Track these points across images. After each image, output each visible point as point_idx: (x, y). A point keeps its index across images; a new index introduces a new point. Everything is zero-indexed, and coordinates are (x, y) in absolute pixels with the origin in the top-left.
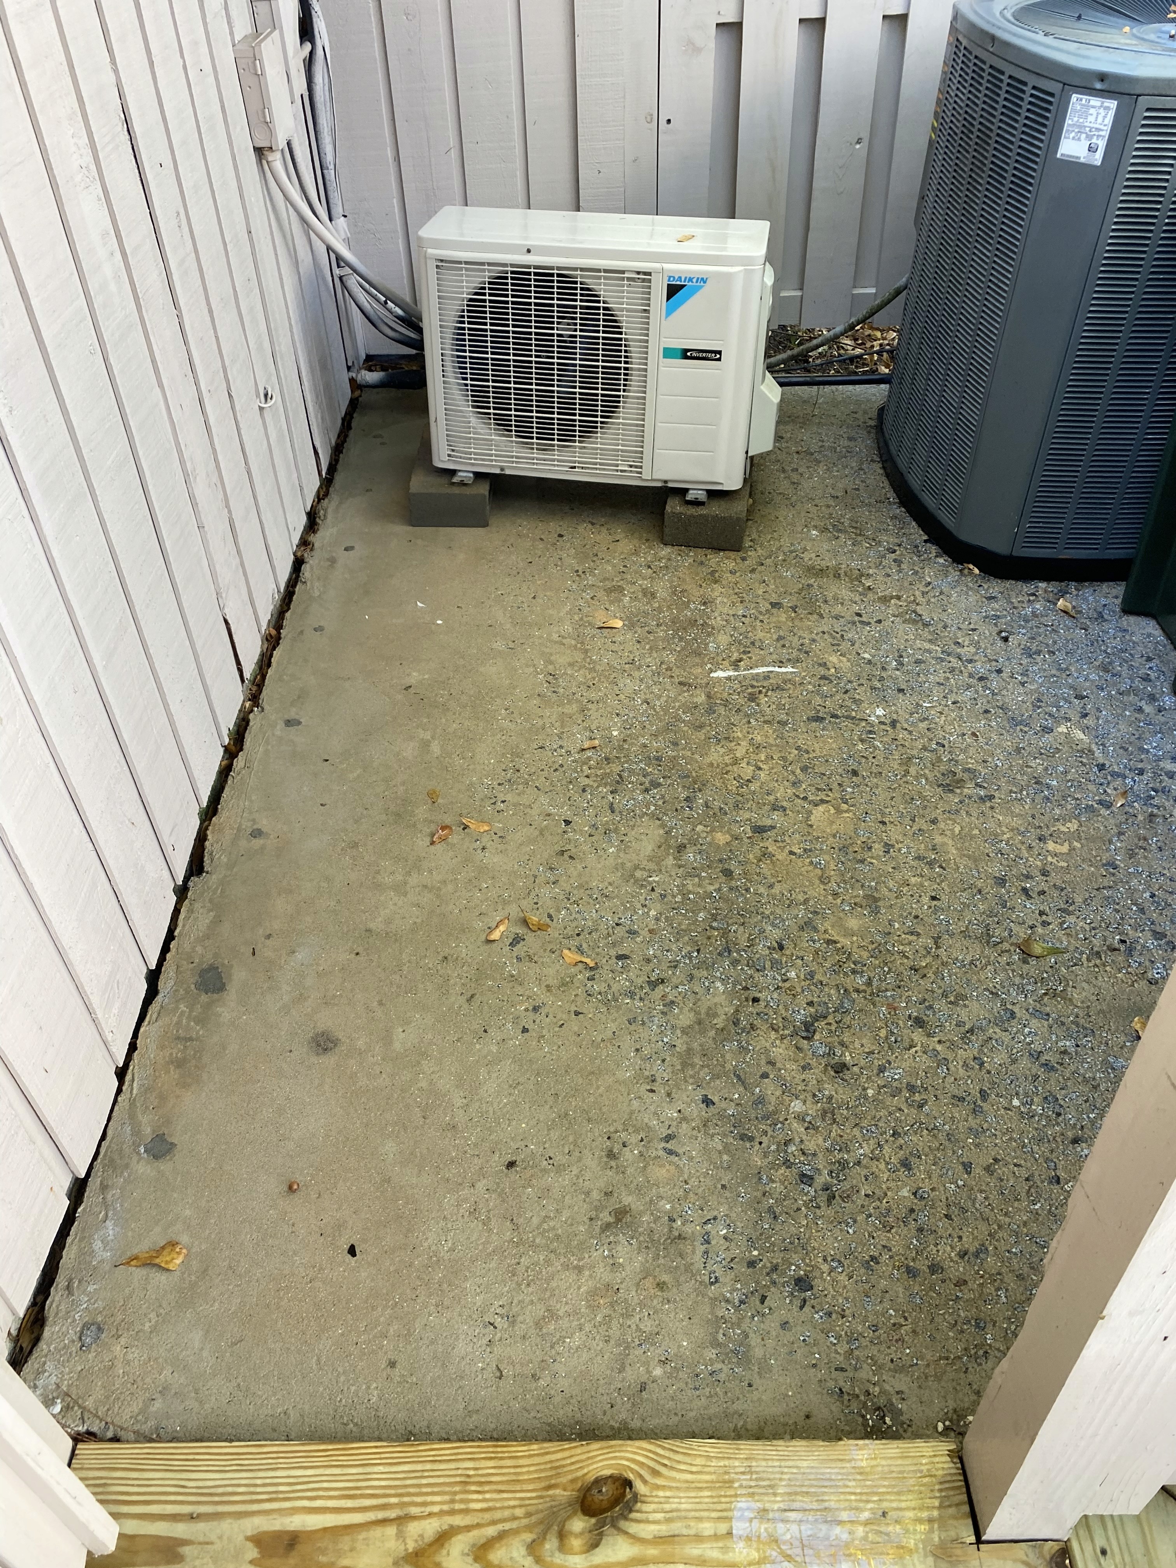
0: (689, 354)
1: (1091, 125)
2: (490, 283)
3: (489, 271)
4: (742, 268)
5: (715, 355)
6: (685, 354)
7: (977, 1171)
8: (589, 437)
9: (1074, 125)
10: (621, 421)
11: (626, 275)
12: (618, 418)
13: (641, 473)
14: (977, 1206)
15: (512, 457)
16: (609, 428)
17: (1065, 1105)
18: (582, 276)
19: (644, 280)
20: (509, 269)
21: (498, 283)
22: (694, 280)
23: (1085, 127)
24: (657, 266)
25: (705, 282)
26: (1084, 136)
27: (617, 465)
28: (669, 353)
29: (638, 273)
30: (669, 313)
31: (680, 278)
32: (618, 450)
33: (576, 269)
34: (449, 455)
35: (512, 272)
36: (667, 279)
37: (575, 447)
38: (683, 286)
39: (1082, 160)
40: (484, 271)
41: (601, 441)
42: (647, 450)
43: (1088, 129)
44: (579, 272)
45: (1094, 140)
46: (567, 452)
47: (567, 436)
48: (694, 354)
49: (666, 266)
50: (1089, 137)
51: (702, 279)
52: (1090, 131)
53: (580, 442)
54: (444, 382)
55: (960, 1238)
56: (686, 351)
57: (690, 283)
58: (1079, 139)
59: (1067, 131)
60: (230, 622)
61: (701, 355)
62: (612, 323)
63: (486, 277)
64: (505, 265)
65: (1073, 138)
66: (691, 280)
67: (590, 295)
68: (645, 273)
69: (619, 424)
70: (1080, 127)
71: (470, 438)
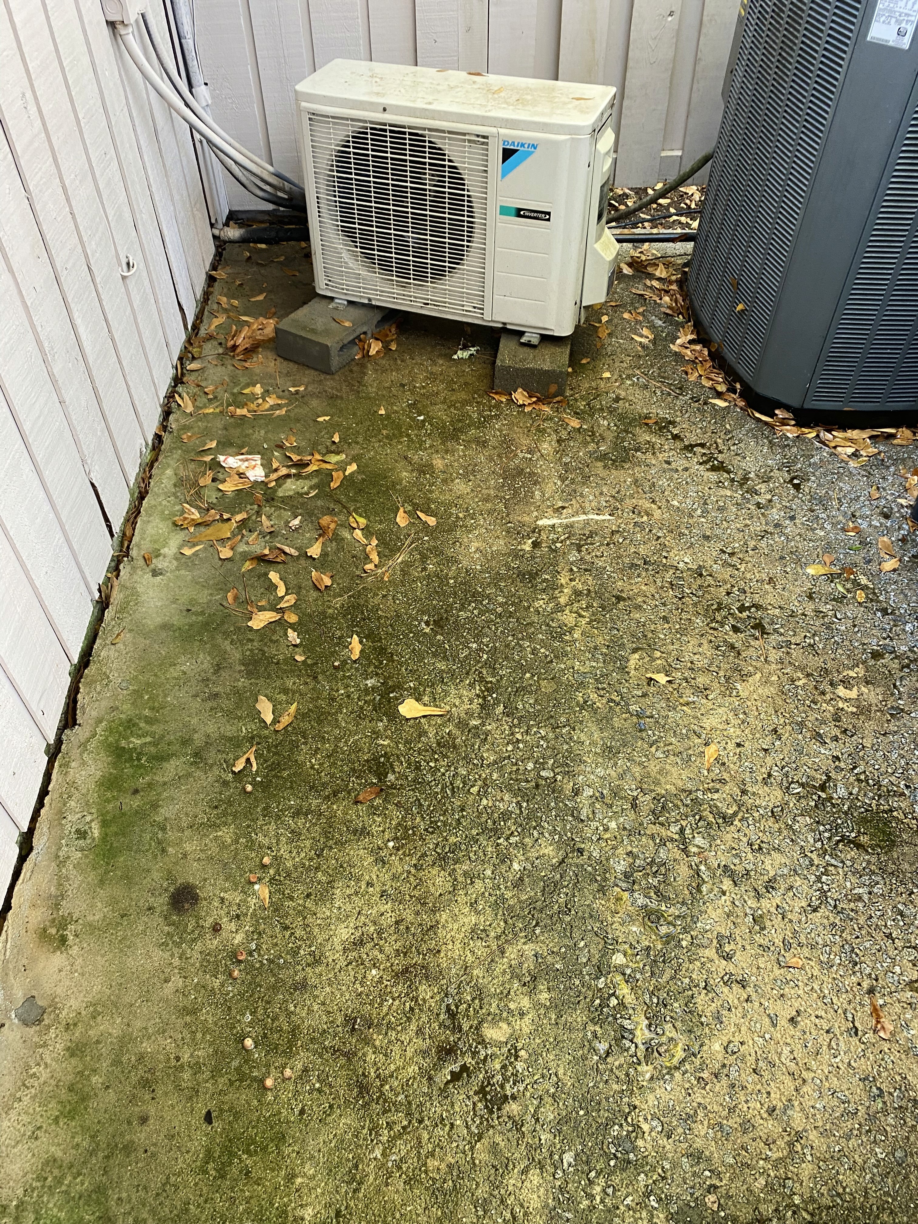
0: (522, 213)
1: (901, 10)
2: (353, 137)
3: (352, 126)
4: (568, 137)
5: (544, 216)
6: (519, 213)
7: (783, 1022)
8: (440, 279)
9: (885, 9)
10: (465, 267)
11: (467, 137)
12: (463, 265)
13: (482, 314)
14: (783, 1060)
15: (377, 290)
16: (456, 273)
17: (861, 954)
18: (430, 136)
19: (483, 143)
20: (369, 125)
21: (359, 138)
22: (526, 146)
23: (895, 12)
24: (494, 130)
25: (535, 148)
26: (893, 20)
27: (463, 306)
28: (504, 210)
29: (478, 136)
30: (504, 175)
31: (514, 142)
32: (463, 293)
33: (424, 129)
34: (326, 285)
35: (371, 129)
36: (501, 143)
37: (428, 286)
38: (516, 151)
39: (891, 44)
40: (348, 125)
41: (449, 283)
42: (488, 294)
43: (898, 14)
44: (427, 132)
45: (903, 25)
46: (421, 290)
47: (420, 276)
48: (527, 214)
49: (502, 131)
50: (898, 22)
51: (533, 145)
52: (900, 16)
53: (431, 282)
54: (320, 222)
55: (769, 1093)
56: (519, 210)
57: (522, 149)
58: (889, 23)
59: (878, 14)
60: (96, 485)
61: (532, 215)
62: (457, 179)
63: (350, 130)
64: (365, 122)
65: (884, 22)
66: (523, 145)
67: (438, 153)
68: (484, 137)
69: (464, 270)
70: (890, 11)
71: (342, 272)
